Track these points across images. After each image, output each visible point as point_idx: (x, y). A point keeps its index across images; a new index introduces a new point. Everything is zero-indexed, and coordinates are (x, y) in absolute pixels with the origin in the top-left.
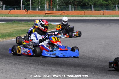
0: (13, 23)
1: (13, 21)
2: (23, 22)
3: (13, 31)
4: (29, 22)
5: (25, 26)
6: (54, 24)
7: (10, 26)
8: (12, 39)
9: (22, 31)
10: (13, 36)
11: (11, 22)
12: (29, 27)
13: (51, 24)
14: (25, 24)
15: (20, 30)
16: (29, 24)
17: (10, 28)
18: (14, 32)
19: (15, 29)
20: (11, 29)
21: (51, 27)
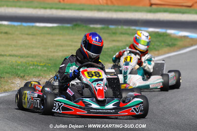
0: (73, 29)
1: (75, 23)
4: (112, 27)
6: (174, 34)
11: (69, 25)
12: (114, 41)
14: (104, 33)
16: (115, 33)
17: (70, 43)
20: (71, 46)
21: (170, 43)
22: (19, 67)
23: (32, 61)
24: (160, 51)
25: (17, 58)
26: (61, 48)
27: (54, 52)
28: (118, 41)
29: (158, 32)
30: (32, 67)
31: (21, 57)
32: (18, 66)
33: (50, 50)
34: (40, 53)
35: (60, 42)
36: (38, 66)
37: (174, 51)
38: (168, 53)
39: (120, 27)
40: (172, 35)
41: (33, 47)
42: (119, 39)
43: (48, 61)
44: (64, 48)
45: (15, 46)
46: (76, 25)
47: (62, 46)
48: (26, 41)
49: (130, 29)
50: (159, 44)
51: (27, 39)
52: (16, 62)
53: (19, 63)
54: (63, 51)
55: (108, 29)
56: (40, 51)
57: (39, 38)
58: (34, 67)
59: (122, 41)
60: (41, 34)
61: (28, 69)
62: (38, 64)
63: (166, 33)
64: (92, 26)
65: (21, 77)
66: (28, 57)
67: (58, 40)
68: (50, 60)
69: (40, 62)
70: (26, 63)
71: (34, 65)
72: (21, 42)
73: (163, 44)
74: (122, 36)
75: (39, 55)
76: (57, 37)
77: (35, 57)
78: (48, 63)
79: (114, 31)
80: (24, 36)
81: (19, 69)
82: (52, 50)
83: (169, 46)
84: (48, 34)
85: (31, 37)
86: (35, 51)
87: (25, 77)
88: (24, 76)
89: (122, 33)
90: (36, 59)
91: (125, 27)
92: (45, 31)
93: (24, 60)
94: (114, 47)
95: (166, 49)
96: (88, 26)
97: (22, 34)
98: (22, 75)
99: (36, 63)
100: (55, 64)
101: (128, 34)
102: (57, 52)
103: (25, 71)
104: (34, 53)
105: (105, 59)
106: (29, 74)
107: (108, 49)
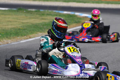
0: (18, 12)
1: (19, 8)
2: (34, 10)
3: (20, 25)
4: (41, 10)
5: (37, 18)
7: (14, 16)
8: (21, 40)
9: (34, 27)
10: (22, 35)
11: (15, 9)
12: (43, 19)
13: (76, 16)
14: (37, 14)
15: (31, 25)
16: (43, 14)
17: (16, 20)
18: (21, 27)
19: (23, 23)
20: (16, 22)
21: (77, 21)
24: (71, 26)
26: (10, 23)
27: (6, 25)
28: (45, 19)
29: (69, 14)
33: (3, 24)
38: (76, 27)
39: (46, 11)
40: (78, 16)
42: (46, 18)
44: (12, 23)
46: (19, 9)
47: (11, 22)
49: (52, 12)
50: (70, 21)
54: (11, 25)
55: (39, 11)
63: (74, 14)
64: (29, 10)
67: (9, 18)
68: (3, 30)
73: (72, 21)
74: (48, 16)
76: (8, 16)
78: (2, 32)
89: (48, 15)
91: (50, 11)
94: (43, 23)
95: (74, 24)
96: (27, 10)
101: (51, 15)
102: (8, 25)
105: (37, 30)
107: (39, 24)
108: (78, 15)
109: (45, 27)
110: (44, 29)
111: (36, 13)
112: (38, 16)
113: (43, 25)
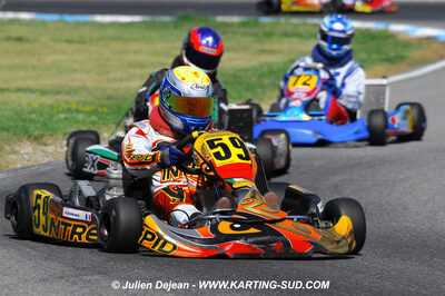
0: (176, 27)
1: (181, 14)
2: (236, 19)
6: (405, 33)
7: (160, 46)
11: (167, 19)
12: (263, 52)
13: (392, 36)
14: (245, 34)
16: (269, 35)
17: (162, 59)
21: (392, 54)
22: (33, 116)
23: (66, 102)
25: (33, 96)
26: (138, 71)
27: (121, 80)
28: (272, 52)
29: (368, 30)
30: (62, 116)
31: (44, 92)
32: (31, 113)
33: (112, 75)
34: (89, 84)
35: (140, 58)
36: (78, 111)
37: (398, 73)
39: (282, 21)
40: (401, 37)
41: (75, 71)
42: (277, 47)
43: (105, 102)
45: (34, 68)
46: (183, 18)
47: (142, 66)
48: (61, 57)
49: (305, 24)
50: (365, 56)
51: (64, 52)
52: (29, 104)
53: (36, 106)
55: (256, 24)
56: (90, 80)
57: (92, 48)
58: (69, 116)
59: (281, 52)
60: (100, 39)
61: (56, 119)
62: (80, 107)
63: (386, 31)
64: (219, 19)
65: (36, 139)
66: (58, 93)
67: (136, 52)
68: (109, 98)
69: (85, 103)
70: (52, 107)
71: (69, 110)
72: (50, 59)
73: (375, 56)
74: (286, 40)
75: (84, 89)
76: (134, 46)
77: (76, 92)
78: (102, 106)
79: (268, 30)
80: (59, 46)
81: (32, 121)
82: (119, 74)
83: (389, 60)
84: (117, 39)
85: (75, 46)
86: (77, 80)
87: (45, 139)
88: (42, 136)
89: (286, 34)
90: (77, 98)
91: (295, 21)
92: (110, 32)
93: (48, 100)
94: (262, 67)
97: (57, 41)
98: (37, 133)
99: (74, 106)
100: (119, 107)
101: (300, 36)
102: (127, 80)
103: (46, 124)
104: (75, 84)
106: (53, 130)
107: (246, 70)
108: (399, 32)
109: (266, 81)
110: (260, 90)
111: (242, 30)
112: (247, 40)
113: (261, 76)
